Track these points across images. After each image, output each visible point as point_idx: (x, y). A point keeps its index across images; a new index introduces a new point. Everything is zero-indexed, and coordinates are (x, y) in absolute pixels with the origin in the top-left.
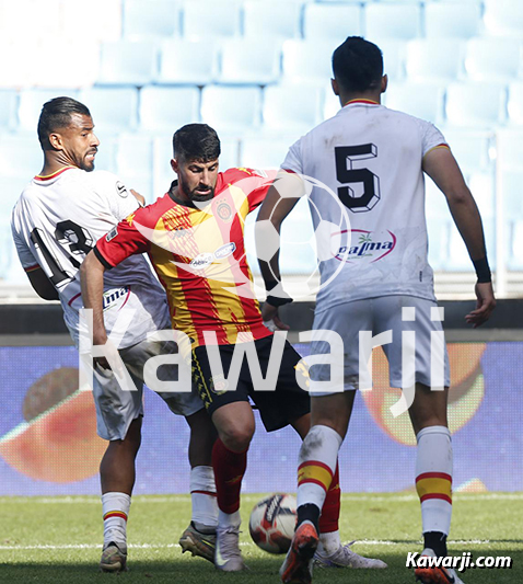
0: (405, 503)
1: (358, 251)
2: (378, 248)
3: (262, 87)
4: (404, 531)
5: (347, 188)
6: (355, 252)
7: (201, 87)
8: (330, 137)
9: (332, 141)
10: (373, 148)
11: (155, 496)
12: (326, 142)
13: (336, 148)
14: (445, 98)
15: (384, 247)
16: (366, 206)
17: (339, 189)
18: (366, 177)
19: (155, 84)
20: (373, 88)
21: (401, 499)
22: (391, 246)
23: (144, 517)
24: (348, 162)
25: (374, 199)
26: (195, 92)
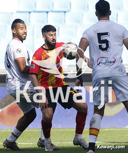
0: (106, 131)
1: (105, 63)
2: (110, 63)
3: (65, 12)
4: (105, 139)
5: (101, 45)
6: (104, 64)
7: (47, 12)
8: (96, 30)
9: (96, 31)
10: (108, 34)
11: (34, 129)
12: (95, 32)
13: (98, 33)
14: (117, 15)
15: (112, 62)
16: (106, 50)
17: (99, 45)
18: (106, 42)
19: (34, 11)
20: (107, 15)
21: (104, 130)
22: (114, 62)
23: (31, 135)
24: (101, 37)
25: (109, 48)
26: (46, 14)
